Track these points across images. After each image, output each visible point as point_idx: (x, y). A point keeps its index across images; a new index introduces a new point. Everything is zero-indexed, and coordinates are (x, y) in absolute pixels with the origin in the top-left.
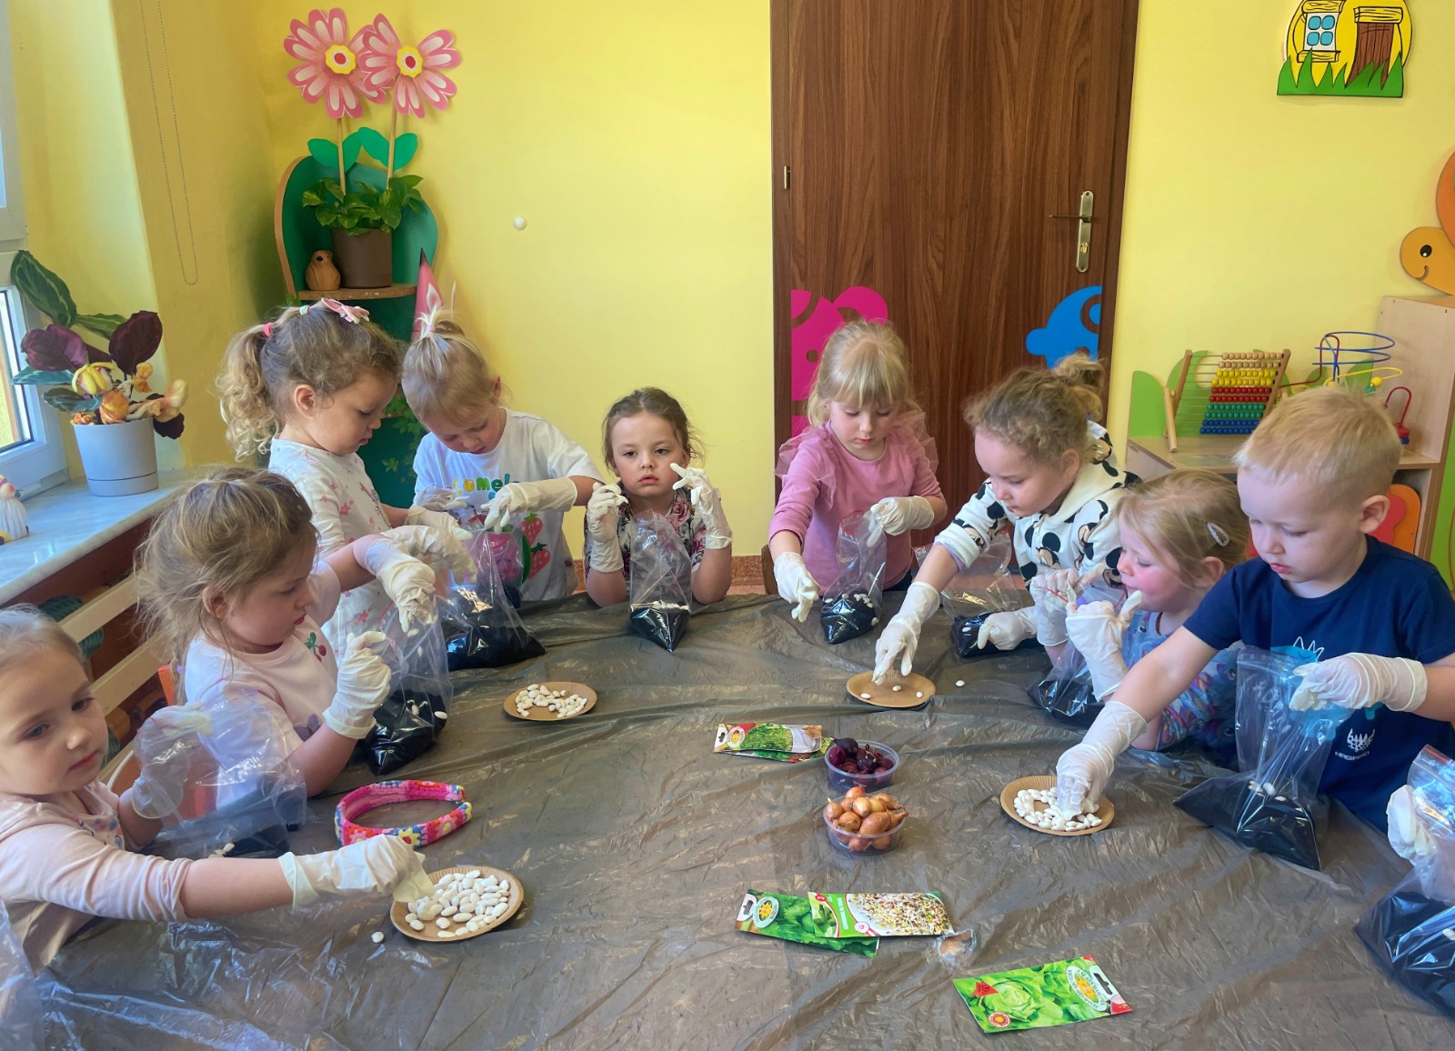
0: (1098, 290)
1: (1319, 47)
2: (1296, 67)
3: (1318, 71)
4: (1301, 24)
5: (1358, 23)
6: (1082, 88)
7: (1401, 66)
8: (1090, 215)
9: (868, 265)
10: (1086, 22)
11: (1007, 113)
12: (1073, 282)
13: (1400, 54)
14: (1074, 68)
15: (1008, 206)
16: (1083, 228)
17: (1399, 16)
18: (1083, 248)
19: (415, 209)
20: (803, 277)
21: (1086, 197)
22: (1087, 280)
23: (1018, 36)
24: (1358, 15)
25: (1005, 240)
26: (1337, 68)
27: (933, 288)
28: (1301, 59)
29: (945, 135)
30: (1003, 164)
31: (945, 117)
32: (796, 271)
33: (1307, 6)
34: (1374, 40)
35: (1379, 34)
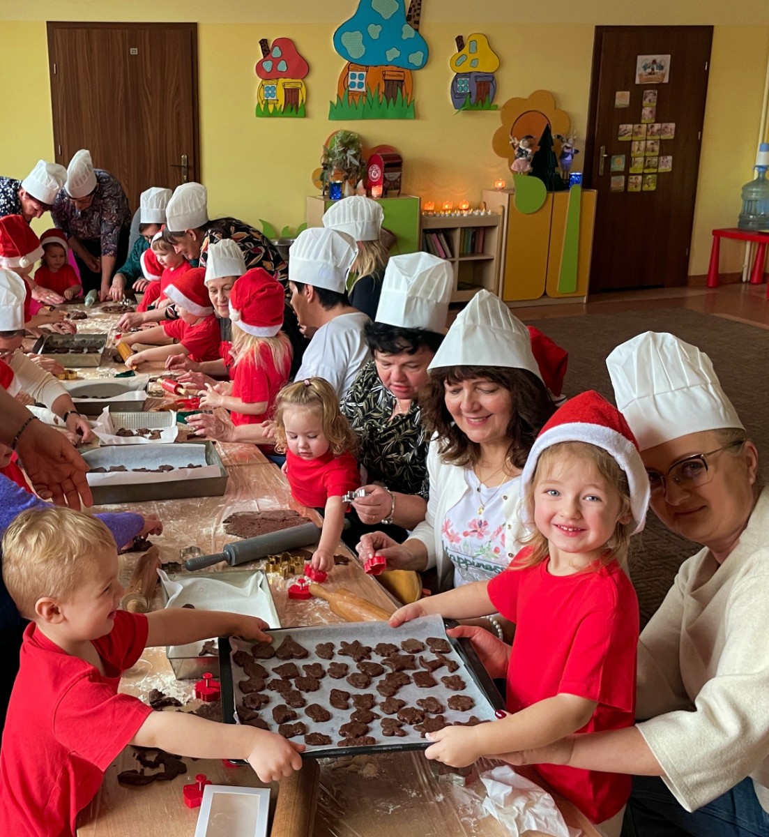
1: (270, 98)
2: (262, 106)
3: (271, 108)
4: (262, 89)
5: (285, 89)
6: (178, 114)
7: (305, 105)
8: (186, 164)
10: (178, 89)
11: (149, 125)
14: (175, 107)
15: (153, 160)
16: (184, 170)
17: (300, 86)
18: (184, 178)
21: (184, 157)
23: (151, 94)
24: (284, 86)
25: (153, 175)
26: (278, 106)
28: (264, 103)
29: (125, 131)
30: (149, 143)
31: (124, 125)
33: (264, 83)
34: (291, 95)
35: (293, 93)
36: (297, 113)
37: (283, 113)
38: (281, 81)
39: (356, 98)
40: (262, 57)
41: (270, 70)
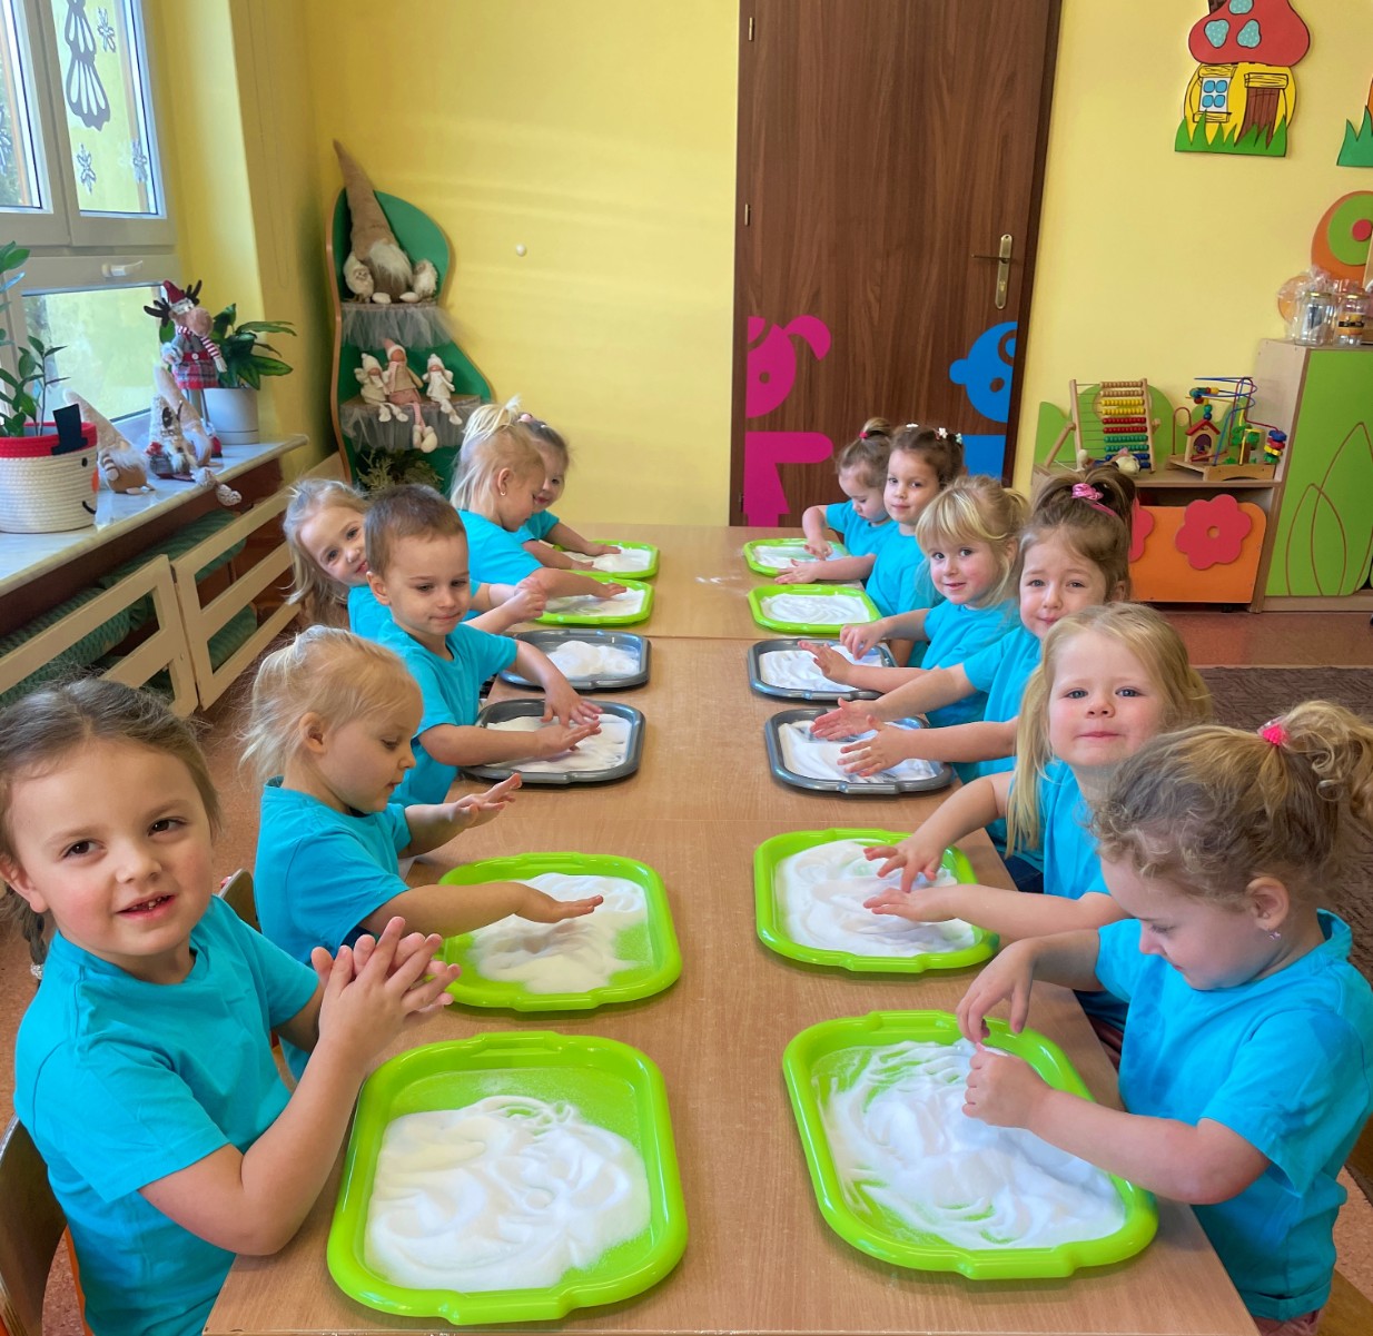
0: (1013, 326)
1: (1213, 109)
2: (1192, 127)
3: (1211, 130)
4: (1197, 88)
5: (1249, 89)
6: (1005, 139)
7: (1285, 129)
8: (1008, 256)
9: (816, 295)
10: (1011, 79)
12: (992, 319)
14: (999, 122)
15: (938, 245)
16: (1002, 269)
17: (1284, 82)
18: (1002, 286)
20: (760, 306)
21: (1006, 239)
22: (1004, 316)
23: (950, 90)
24: (1247, 81)
25: (934, 277)
26: (1228, 128)
27: (871, 318)
30: (934, 208)
31: (885, 163)
32: (754, 302)
33: (1203, 71)
34: (1262, 103)
35: (1267, 97)
36: (1268, 145)
37: (1235, 145)
38: (1244, 68)
40: (1207, 11)
41: (1221, 42)
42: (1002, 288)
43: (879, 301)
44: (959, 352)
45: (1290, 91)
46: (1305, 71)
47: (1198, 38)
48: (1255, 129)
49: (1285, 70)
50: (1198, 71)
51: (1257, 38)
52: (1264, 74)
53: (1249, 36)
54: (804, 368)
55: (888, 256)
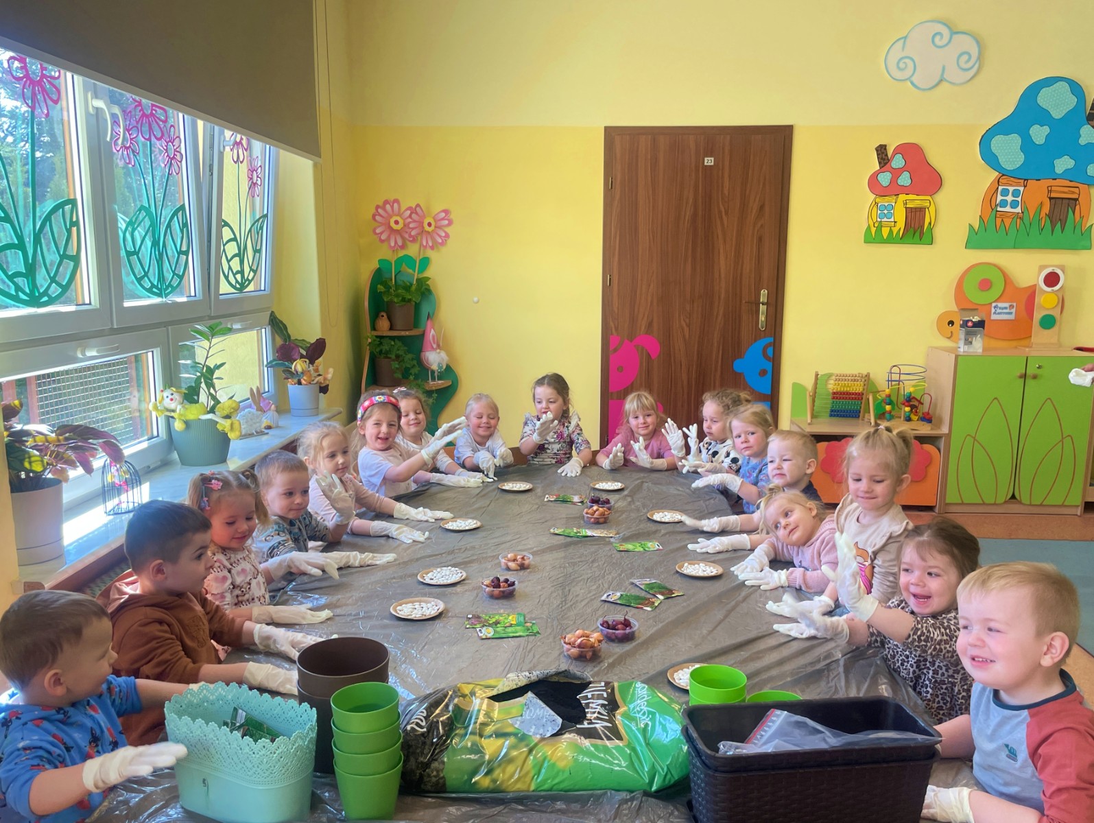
0: (771, 340)
1: (885, 219)
2: (873, 230)
3: (885, 231)
4: (875, 208)
5: (906, 208)
6: (760, 239)
7: (931, 229)
8: (766, 301)
9: (650, 325)
10: (762, 208)
11: (721, 251)
12: (757, 335)
13: (930, 223)
14: (756, 230)
15: (723, 296)
16: (763, 308)
17: (927, 204)
18: (762, 318)
19: (427, 293)
20: (617, 329)
21: (764, 293)
22: (765, 334)
23: (727, 213)
24: (905, 204)
25: (721, 312)
26: (895, 230)
27: (684, 336)
28: (876, 225)
29: (690, 260)
30: (720, 276)
31: (690, 251)
32: (613, 326)
33: (878, 200)
34: (915, 215)
35: (918, 213)
36: (921, 238)
37: (901, 238)
38: (902, 197)
39: (1007, 221)
40: (878, 167)
41: (887, 184)
42: (763, 319)
43: (689, 326)
44: (738, 354)
45: (932, 209)
46: (940, 197)
47: (873, 183)
48: (912, 231)
49: (929, 198)
50: (875, 199)
51: (910, 181)
52: (915, 201)
53: (905, 179)
54: (644, 364)
55: (693, 302)
